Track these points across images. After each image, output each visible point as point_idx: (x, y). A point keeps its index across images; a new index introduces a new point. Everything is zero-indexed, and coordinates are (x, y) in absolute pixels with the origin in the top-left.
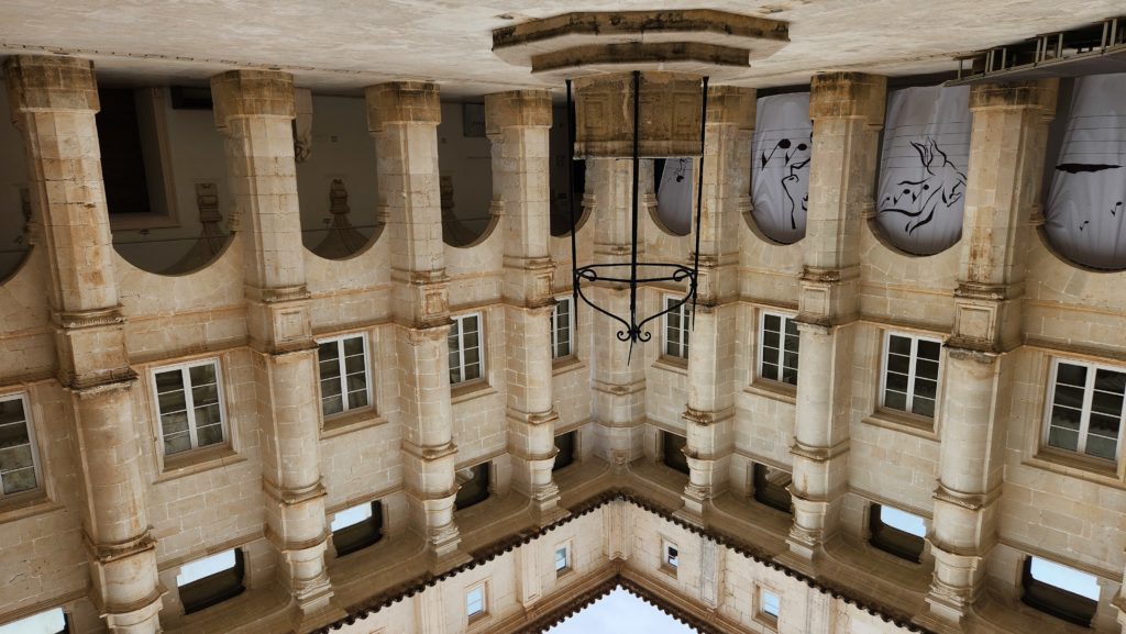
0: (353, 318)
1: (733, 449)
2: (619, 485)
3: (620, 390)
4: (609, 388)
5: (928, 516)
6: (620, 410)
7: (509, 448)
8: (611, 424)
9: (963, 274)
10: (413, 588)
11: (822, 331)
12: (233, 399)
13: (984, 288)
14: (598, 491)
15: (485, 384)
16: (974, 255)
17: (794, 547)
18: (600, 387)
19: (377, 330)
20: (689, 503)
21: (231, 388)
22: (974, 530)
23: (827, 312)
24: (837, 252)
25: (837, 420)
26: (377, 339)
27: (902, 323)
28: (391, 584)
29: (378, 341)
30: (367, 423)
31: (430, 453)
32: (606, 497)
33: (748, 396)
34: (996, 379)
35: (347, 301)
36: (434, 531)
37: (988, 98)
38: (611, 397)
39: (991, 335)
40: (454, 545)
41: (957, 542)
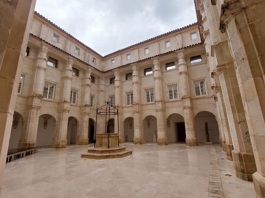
0: (149, 105)
1: (82, 79)
2: (103, 74)
3: (102, 91)
4: (104, 91)
5: (47, 65)
6: (102, 87)
7: (122, 82)
8: (104, 85)
9: (39, 111)
10: (140, 61)
11: (66, 100)
12: (167, 94)
13: (35, 108)
14: (107, 73)
15: (126, 93)
16: (37, 114)
17: (73, 61)
18: (105, 91)
19: (145, 104)
20: (91, 70)
21: (167, 96)
22: (39, 62)
23: (65, 104)
24: (63, 115)
25: (63, 84)
26: (145, 102)
27: (50, 101)
28: (144, 62)
29: (145, 101)
30: (146, 88)
31: (137, 83)
32: (106, 72)
33: (79, 89)
34: (33, 91)
35: (149, 109)
36: (136, 70)
37: (34, 144)
38: (104, 90)
39: (34, 99)
40: (133, 67)
41: (43, 60)
